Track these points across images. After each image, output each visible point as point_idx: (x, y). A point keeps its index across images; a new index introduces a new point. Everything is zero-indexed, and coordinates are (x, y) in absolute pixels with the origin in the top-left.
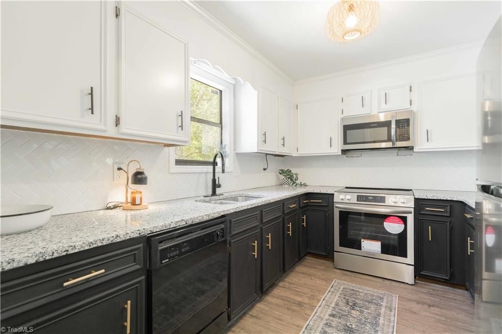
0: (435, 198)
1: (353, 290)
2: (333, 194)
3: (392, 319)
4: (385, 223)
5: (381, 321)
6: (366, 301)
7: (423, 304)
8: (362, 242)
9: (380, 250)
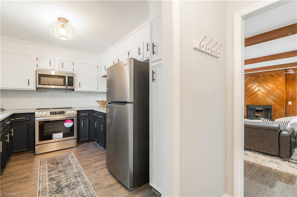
0: (84, 110)
1: (53, 159)
3: (75, 160)
4: (65, 124)
5: (72, 162)
6: (61, 159)
8: (53, 135)
9: (62, 136)
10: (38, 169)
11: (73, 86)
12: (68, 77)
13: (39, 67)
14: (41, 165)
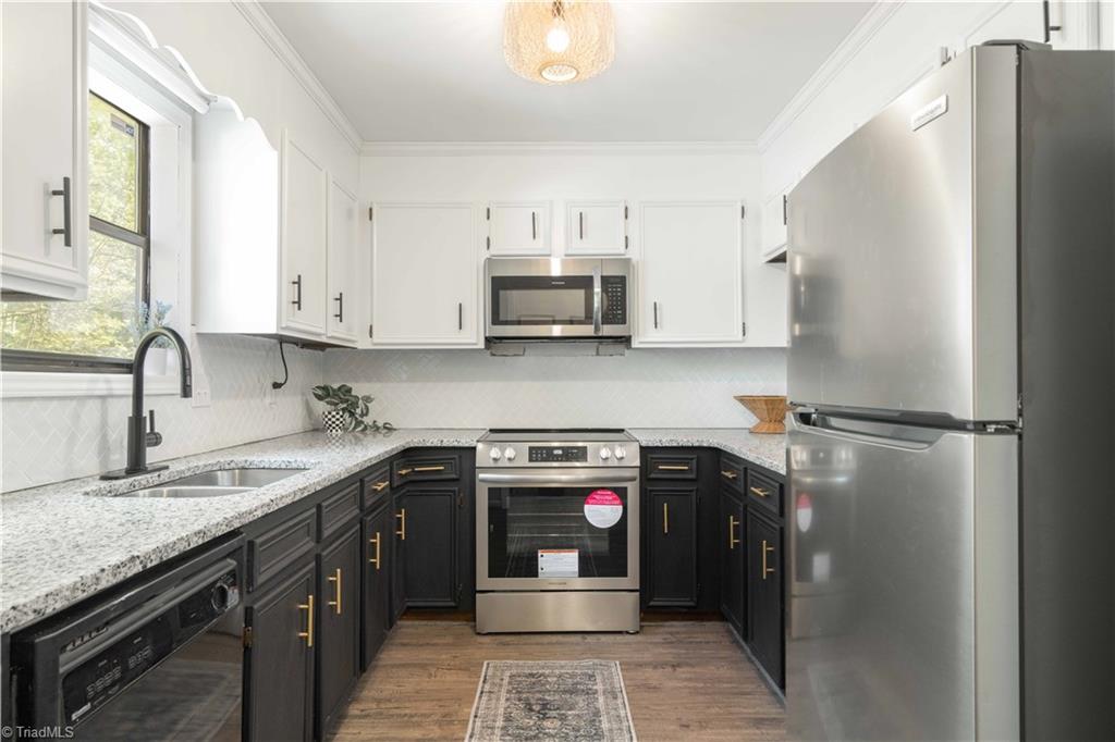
0: (675, 444)
1: (532, 675)
2: (474, 448)
3: (622, 713)
4: (586, 507)
5: (605, 726)
6: (565, 692)
7: (663, 665)
8: (540, 559)
9: (577, 569)
10: (469, 713)
11: (623, 321)
12: (605, 280)
13: (494, 251)
14: (485, 698)
